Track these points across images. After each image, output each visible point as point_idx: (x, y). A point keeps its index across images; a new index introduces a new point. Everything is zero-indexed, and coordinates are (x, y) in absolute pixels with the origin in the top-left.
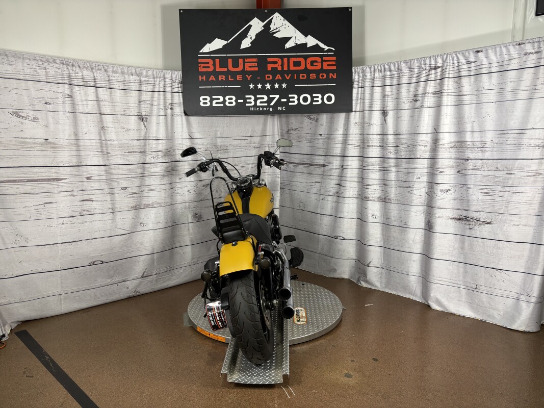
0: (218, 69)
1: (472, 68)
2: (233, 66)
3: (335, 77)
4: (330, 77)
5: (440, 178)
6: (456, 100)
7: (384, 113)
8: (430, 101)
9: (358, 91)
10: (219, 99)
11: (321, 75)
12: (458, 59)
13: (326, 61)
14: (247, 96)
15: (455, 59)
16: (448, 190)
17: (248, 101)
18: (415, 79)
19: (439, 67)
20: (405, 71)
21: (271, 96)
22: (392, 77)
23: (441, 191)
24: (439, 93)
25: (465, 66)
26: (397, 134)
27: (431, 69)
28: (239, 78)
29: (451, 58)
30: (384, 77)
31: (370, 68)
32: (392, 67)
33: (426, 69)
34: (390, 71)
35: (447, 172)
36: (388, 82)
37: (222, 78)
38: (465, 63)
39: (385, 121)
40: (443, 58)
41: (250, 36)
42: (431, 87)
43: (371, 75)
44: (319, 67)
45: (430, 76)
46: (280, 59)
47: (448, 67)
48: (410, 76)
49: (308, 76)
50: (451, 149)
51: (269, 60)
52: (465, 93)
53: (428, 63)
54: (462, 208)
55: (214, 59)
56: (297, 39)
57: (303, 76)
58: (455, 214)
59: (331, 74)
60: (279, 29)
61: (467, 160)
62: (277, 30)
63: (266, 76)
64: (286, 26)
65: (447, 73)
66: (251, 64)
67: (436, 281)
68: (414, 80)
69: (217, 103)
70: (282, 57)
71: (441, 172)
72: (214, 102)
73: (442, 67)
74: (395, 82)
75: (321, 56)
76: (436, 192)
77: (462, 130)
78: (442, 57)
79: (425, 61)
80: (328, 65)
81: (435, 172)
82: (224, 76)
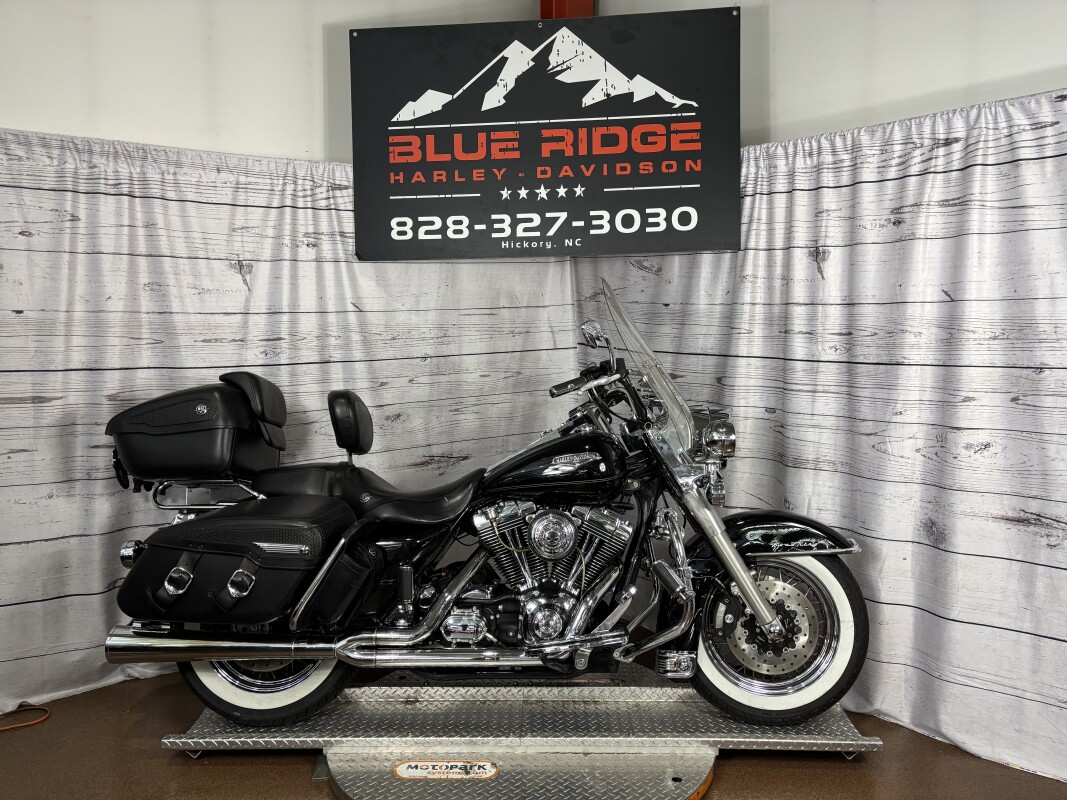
0: (432, 157)
1: (1047, 141)
2: (465, 150)
3: (698, 168)
4: (688, 170)
5: (965, 415)
6: (1004, 219)
7: (817, 254)
8: (931, 222)
9: (753, 202)
10: (432, 223)
11: (665, 163)
12: (1009, 118)
13: (677, 132)
14: (494, 217)
15: (1002, 118)
16: (987, 446)
17: (496, 226)
18: (894, 169)
19: (957, 140)
20: (869, 152)
21: (548, 215)
22: (837, 167)
23: (968, 447)
24: (959, 204)
25: (1028, 135)
26: (850, 304)
27: (936, 144)
28: (478, 175)
29: (990, 117)
30: (818, 169)
31: (786, 148)
32: (839, 142)
33: (922, 146)
34: (834, 152)
35: (986, 399)
36: (828, 178)
37: (440, 176)
38: (1028, 127)
39: (820, 271)
40: (968, 117)
41: (504, 83)
42: (936, 190)
43: (787, 164)
44: (661, 146)
45: (933, 162)
46: (570, 132)
47: (982, 138)
48: (882, 164)
49: (635, 168)
50: (991, 342)
51: (546, 133)
52: (1030, 202)
53: (927, 129)
54: (1026, 492)
55: (422, 134)
56: (609, 85)
57: (623, 169)
58: (1007, 506)
59: (689, 163)
60: (568, 63)
61: (1041, 369)
62: (564, 67)
63: (539, 169)
64: (586, 57)
65: (980, 152)
66: (503, 145)
67: (958, 678)
68: (892, 173)
69: (427, 233)
70: (574, 127)
71: (968, 399)
72: (422, 229)
73: (967, 139)
74: (845, 179)
75: (666, 122)
76: (954, 450)
77: (1023, 294)
78: (964, 114)
79: (920, 125)
80: (682, 141)
81: (951, 399)
82: (444, 173)
